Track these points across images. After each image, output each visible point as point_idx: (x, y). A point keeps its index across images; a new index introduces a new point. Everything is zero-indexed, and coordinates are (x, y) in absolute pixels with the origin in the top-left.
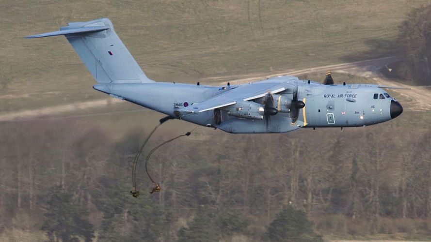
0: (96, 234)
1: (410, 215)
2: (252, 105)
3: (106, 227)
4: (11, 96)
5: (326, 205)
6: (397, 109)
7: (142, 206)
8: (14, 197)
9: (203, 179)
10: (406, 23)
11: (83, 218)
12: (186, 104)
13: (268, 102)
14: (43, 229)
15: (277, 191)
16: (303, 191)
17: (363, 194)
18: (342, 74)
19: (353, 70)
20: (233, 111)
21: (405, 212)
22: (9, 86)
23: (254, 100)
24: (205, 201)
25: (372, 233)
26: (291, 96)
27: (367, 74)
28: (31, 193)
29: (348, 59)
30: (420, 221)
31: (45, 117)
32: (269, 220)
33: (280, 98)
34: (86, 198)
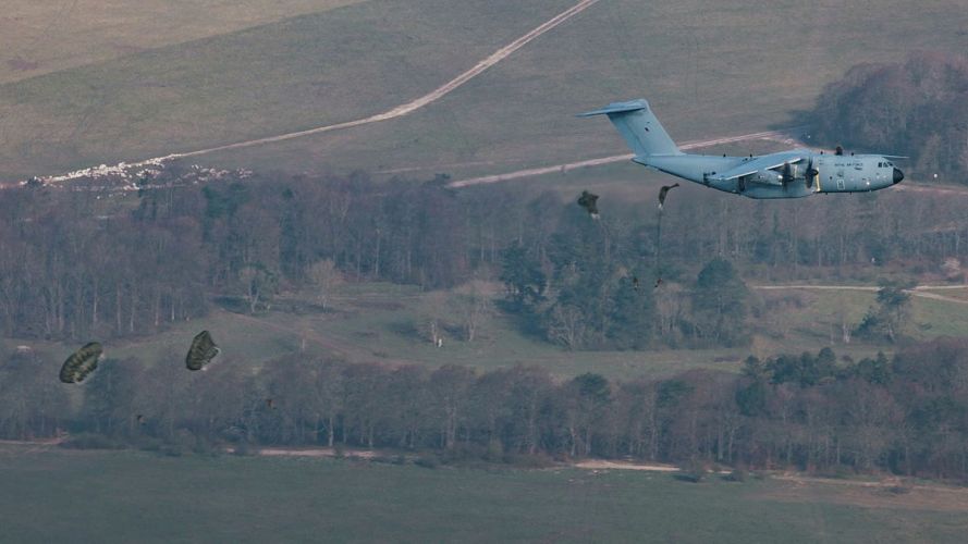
0: (548, 283)
1: (824, 264)
2: (772, 173)
3: (557, 276)
4: (476, 163)
5: (752, 255)
6: (898, 175)
7: (587, 258)
8: (478, 252)
9: (644, 234)
10: (822, 96)
11: (537, 269)
12: (714, 173)
13: (786, 171)
14: (502, 279)
15: (709, 244)
16: (731, 244)
17: (783, 246)
18: (768, 141)
19: (778, 137)
20: (755, 179)
21: (820, 260)
22: (476, 155)
23: (774, 169)
24: (645, 253)
25: (792, 280)
26: (806, 166)
27: (789, 141)
28: (493, 248)
29: (773, 128)
30: (833, 268)
31: (505, 181)
32: (700, 267)
33: (796, 167)
34: (540, 251)
